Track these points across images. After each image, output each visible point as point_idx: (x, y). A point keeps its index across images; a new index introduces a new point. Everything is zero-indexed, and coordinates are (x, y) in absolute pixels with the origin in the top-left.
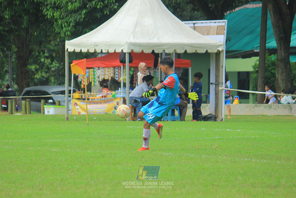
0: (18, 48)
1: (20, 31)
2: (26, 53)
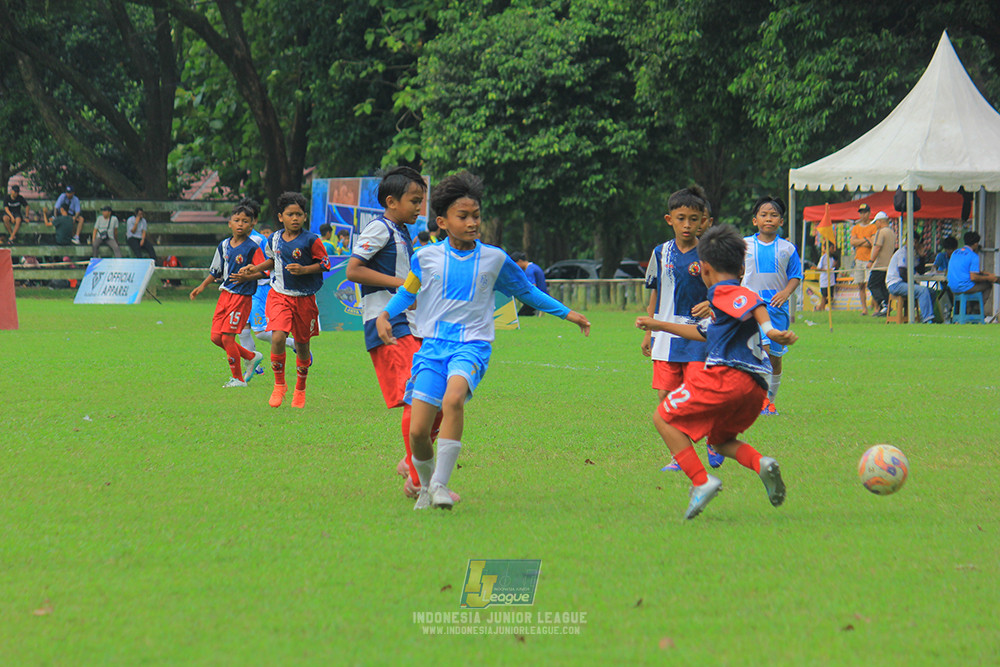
1: (704, 151)
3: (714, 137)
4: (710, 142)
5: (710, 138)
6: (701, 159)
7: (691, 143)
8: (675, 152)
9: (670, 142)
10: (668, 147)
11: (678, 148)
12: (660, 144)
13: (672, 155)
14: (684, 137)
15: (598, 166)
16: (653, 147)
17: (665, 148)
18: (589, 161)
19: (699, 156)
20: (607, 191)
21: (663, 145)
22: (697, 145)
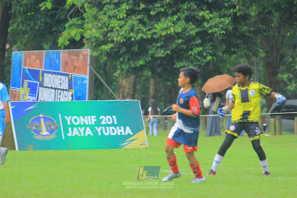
0: (267, 52)
1: (269, 31)
2: (276, 59)
3: (275, 22)
4: (273, 25)
5: (273, 22)
6: (267, 36)
7: (260, 26)
8: (250, 32)
9: (246, 25)
10: (245, 28)
11: (252, 29)
12: (240, 27)
13: (248, 34)
14: (256, 22)
15: (199, 41)
16: (235, 29)
17: (244, 30)
18: (194, 38)
19: (266, 34)
20: (205, 57)
21: (242, 27)
22: (264, 27)
